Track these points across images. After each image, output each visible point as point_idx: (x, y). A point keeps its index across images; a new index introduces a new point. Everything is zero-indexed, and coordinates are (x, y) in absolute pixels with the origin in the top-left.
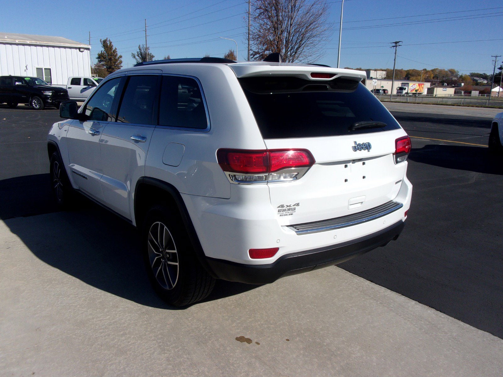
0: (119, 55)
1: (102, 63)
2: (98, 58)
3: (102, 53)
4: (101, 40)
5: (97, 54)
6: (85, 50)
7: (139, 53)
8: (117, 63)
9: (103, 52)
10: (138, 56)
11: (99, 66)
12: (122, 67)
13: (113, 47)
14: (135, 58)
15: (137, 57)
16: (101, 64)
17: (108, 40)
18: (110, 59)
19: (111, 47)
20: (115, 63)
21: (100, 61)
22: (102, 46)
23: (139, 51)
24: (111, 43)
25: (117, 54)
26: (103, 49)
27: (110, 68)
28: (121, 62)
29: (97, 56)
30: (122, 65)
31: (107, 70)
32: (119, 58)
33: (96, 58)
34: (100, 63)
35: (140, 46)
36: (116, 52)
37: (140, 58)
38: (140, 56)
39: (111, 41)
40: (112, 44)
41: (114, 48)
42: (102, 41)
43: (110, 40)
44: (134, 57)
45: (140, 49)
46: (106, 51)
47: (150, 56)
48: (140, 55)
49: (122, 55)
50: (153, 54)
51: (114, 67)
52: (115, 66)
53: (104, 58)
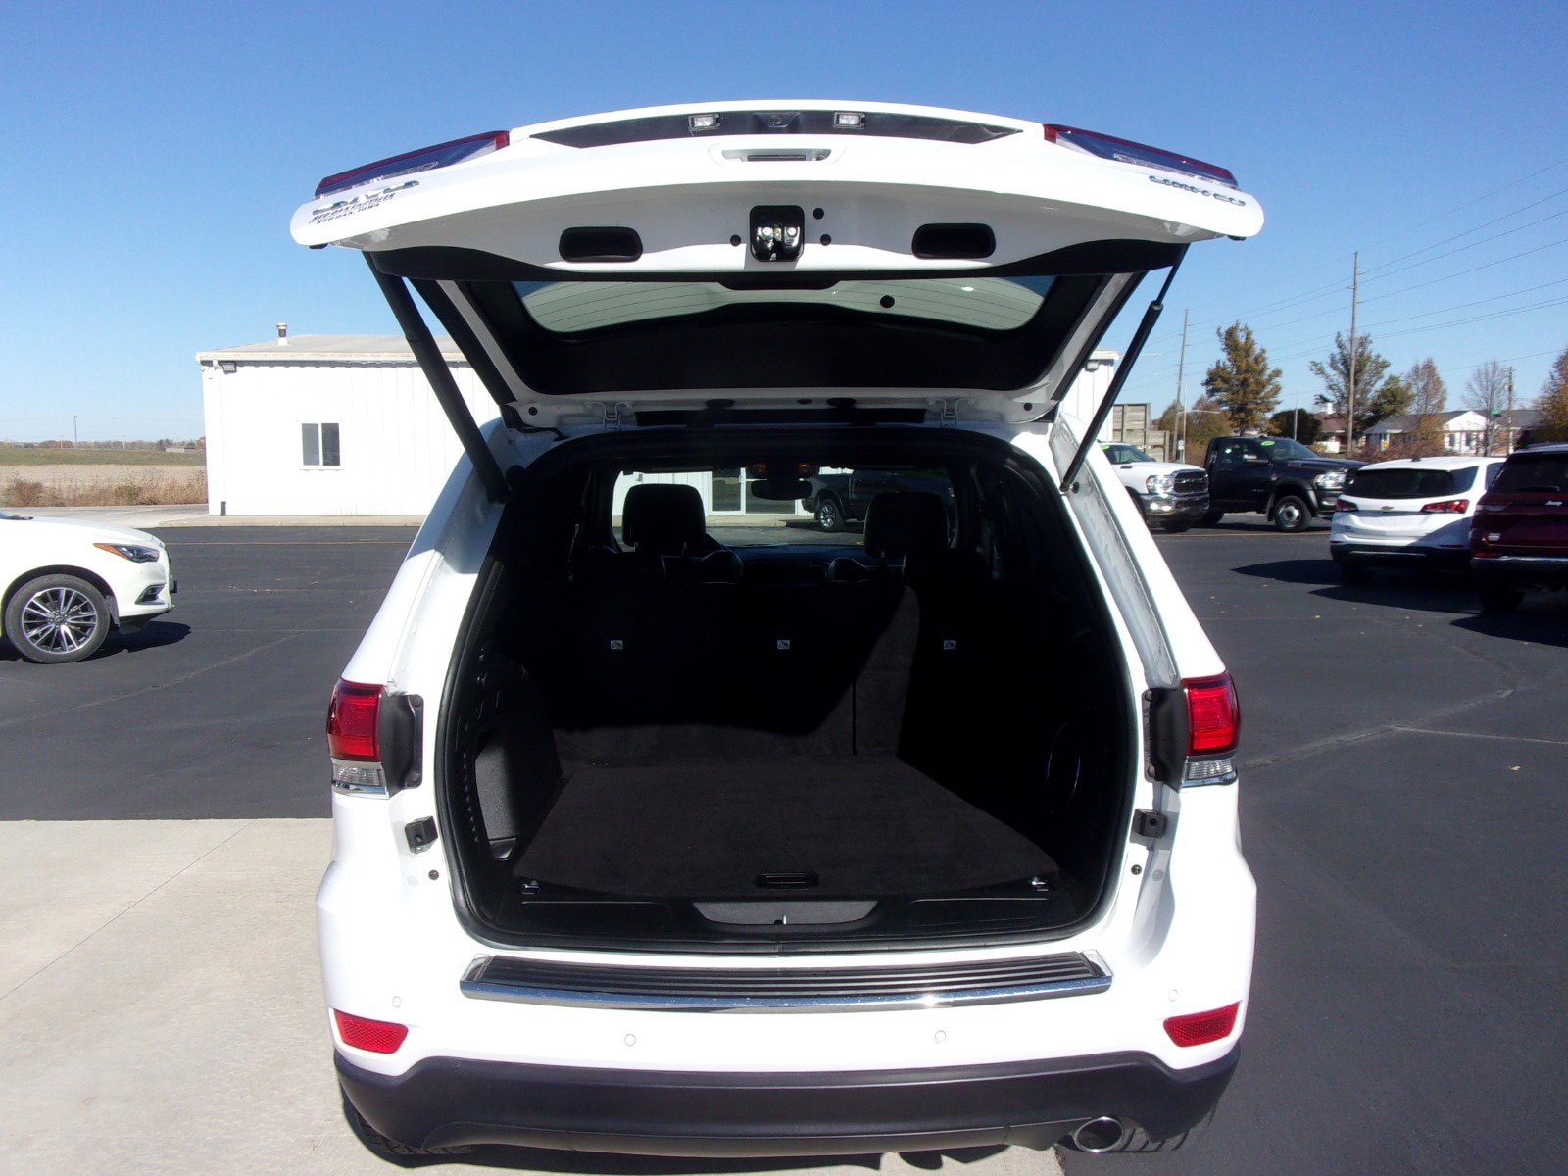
0: (1272, 366)
1: (1218, 396)
2: (1207, 383)
3: (1218, 366)
4: (1219, 329)
5: (1207, 370)
6: (1101, 366)
7: (1338, 357)
8: (1263, 394)
9: (1221, 364)
10: (1333, 365)
11: (1208, 407)
12: (1279, 403)
13: (1256, 346)
14: (1323, 373)
15: (1329, 371)
16: (1213, 399)
17: (1241, 326)
18: (1244, 383)
19: (1248, 349)
20: (1258, 393)
21: (1211, 393)
22: (1224, 347)
23: (1336, 351)
24: (1248, 335)
25: (1265, 365)
26: (1223, 357)
27: (1241, 408)
28: (1277, 390)
29: (1205, 377)
30: (1279, 397)
31: (1233, 414)
32: (1271, 377)
33: (1203, 385)
34: (1212, 396)
35: (1339, 335)
36: (1264, 359)
37: (1341, 373)
38: (1341, 367)
39: (1250, 328)
40: (1254, 337)
41: (1257, 349)
42: (1223, 331)
43: (1246, 328)
44: (1321, 371)
45: (1340, 346)
46: (1234, 361)
47: (1377, 363)
48: (1339, 364)
49: (1280, 367)
50: (1384, 356)
51: (1252, 406)
52: (1257, 404)
53: (1226, 381)
